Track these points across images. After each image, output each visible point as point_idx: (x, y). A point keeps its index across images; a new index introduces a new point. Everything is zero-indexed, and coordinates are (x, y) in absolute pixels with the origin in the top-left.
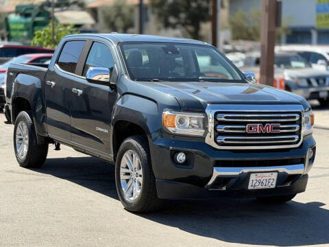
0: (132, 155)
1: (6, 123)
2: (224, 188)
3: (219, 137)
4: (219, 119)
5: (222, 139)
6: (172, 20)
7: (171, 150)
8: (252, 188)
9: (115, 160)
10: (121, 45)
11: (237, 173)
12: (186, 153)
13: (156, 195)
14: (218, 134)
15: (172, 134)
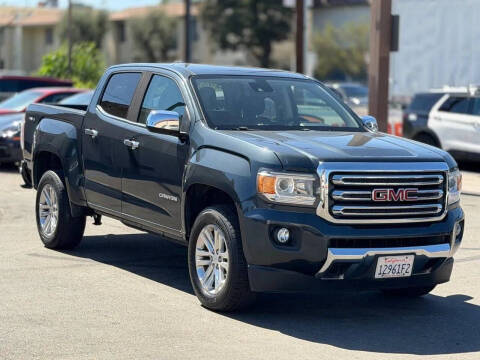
0: (213, 232)
1: (23, 186)
2: (342, 277)
3: (335, 208)
4: (335, 182)
5: (339, 209)
6: (232, 38)
7: (271, 225)
8: (380, 277)
9: (187, 238)
10: (193, 79)
11: (360, 257)
12: (291, 230)
13: (248, 287)
14: (333, 203)
15: (270, 203)
